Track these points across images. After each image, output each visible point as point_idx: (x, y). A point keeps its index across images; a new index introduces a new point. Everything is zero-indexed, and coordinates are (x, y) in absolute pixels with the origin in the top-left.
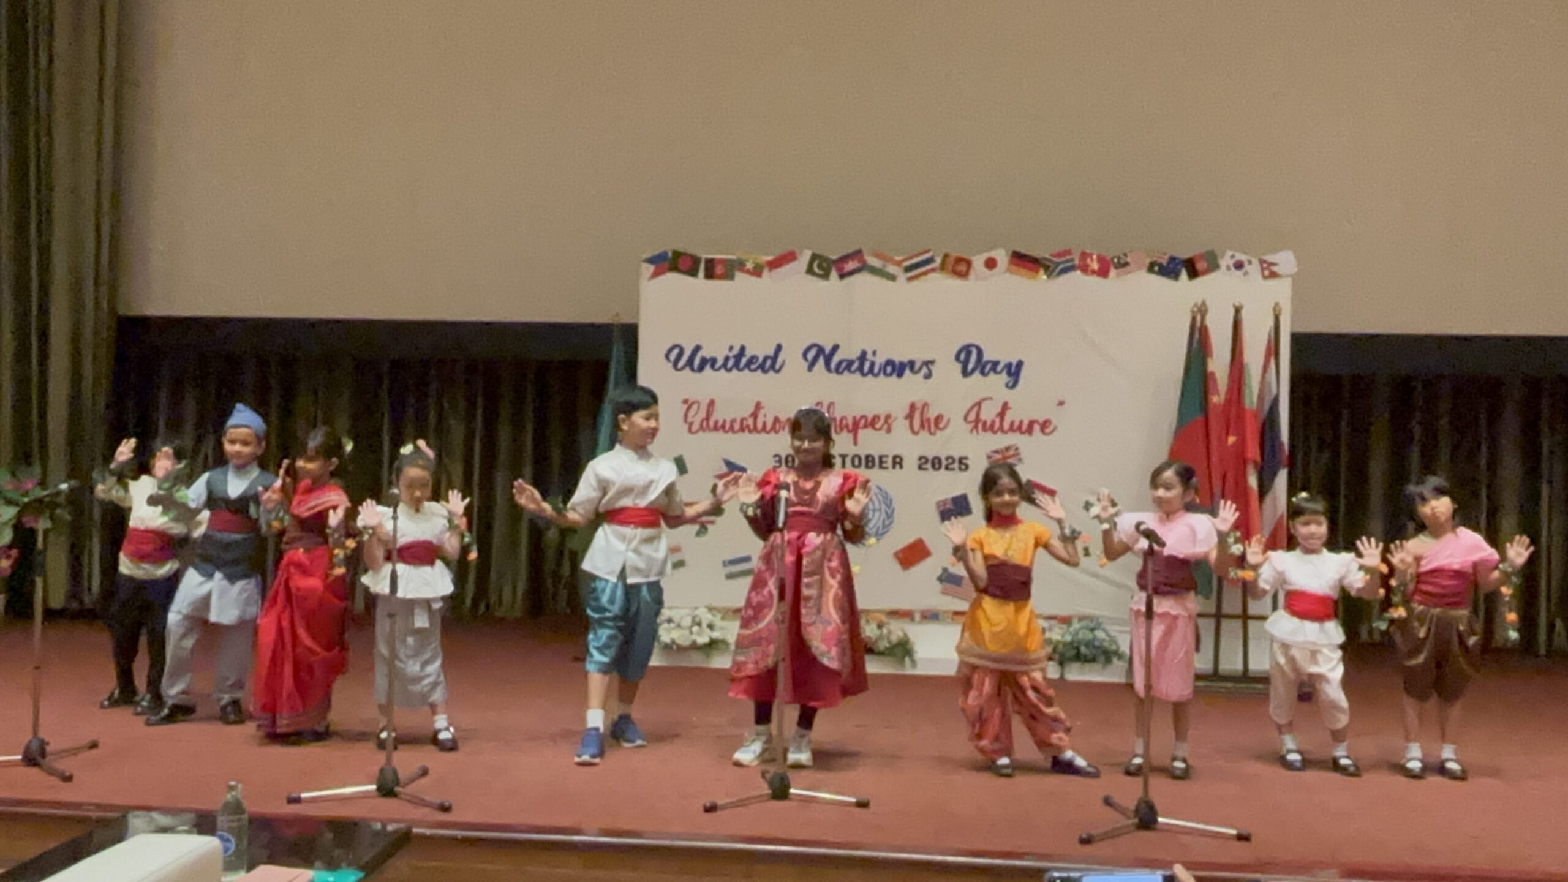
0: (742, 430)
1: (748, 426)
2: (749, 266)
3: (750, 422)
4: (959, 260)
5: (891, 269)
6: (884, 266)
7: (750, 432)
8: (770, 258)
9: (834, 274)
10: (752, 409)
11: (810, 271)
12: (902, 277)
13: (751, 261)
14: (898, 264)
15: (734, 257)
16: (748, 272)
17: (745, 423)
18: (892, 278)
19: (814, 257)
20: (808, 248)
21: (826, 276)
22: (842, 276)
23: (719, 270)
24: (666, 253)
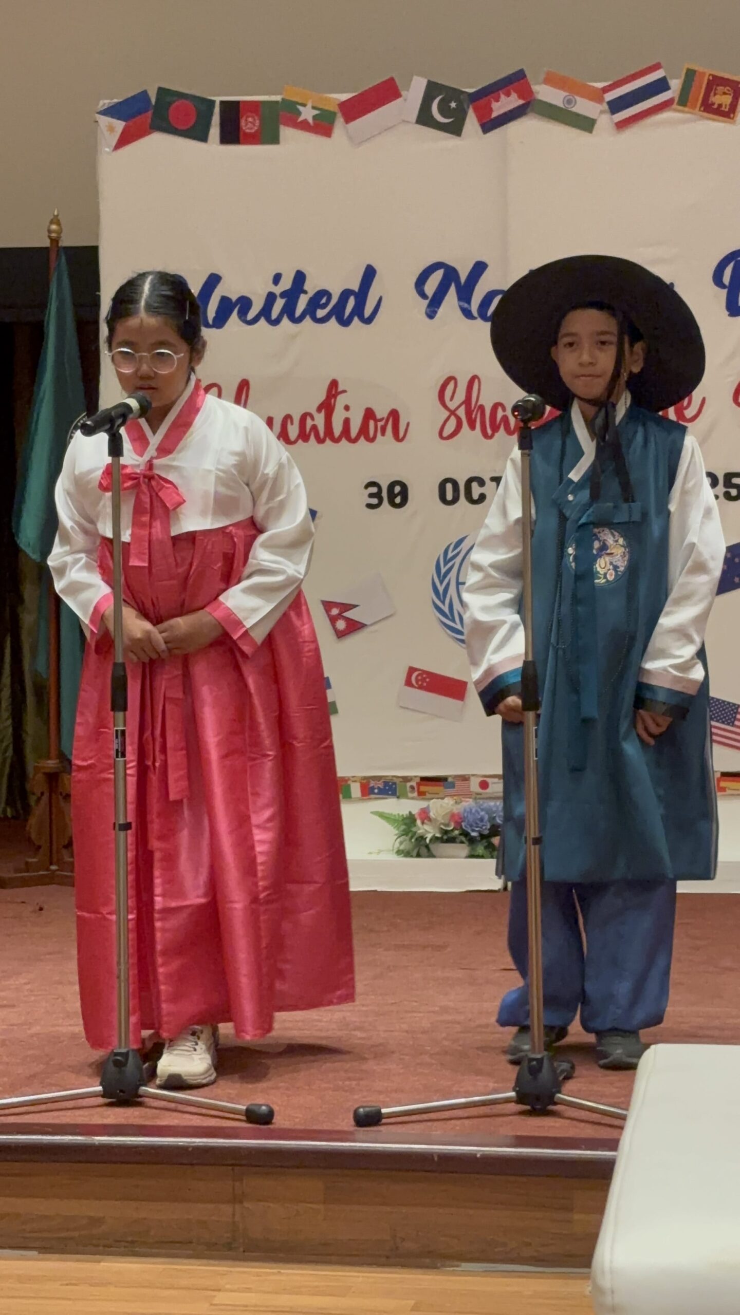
0: (303, 436)
1: (314, 428)
2: (307, 114)
3: (320, 420)
4: (716, 82)
5: (584, 107)
6: (569, 102)
7: (320, 441)
8: (344, 97)
9: (472, 122)
10: (321, 397)
11: (425, 118)
12: (605, 121)
13: (309, 105)
14: (597, 96)
15: (278, 98)
16: (304, 126)
17: (309, 423)
18: (586, 124)
19: (432, 90)
20: (420, 74)
21: (455, 129)
22: (489, 125)
23: (248, 124)
24: (144, 95)
